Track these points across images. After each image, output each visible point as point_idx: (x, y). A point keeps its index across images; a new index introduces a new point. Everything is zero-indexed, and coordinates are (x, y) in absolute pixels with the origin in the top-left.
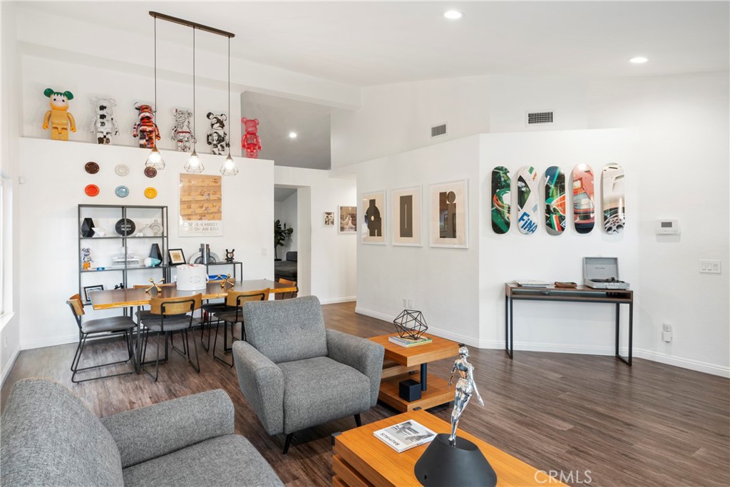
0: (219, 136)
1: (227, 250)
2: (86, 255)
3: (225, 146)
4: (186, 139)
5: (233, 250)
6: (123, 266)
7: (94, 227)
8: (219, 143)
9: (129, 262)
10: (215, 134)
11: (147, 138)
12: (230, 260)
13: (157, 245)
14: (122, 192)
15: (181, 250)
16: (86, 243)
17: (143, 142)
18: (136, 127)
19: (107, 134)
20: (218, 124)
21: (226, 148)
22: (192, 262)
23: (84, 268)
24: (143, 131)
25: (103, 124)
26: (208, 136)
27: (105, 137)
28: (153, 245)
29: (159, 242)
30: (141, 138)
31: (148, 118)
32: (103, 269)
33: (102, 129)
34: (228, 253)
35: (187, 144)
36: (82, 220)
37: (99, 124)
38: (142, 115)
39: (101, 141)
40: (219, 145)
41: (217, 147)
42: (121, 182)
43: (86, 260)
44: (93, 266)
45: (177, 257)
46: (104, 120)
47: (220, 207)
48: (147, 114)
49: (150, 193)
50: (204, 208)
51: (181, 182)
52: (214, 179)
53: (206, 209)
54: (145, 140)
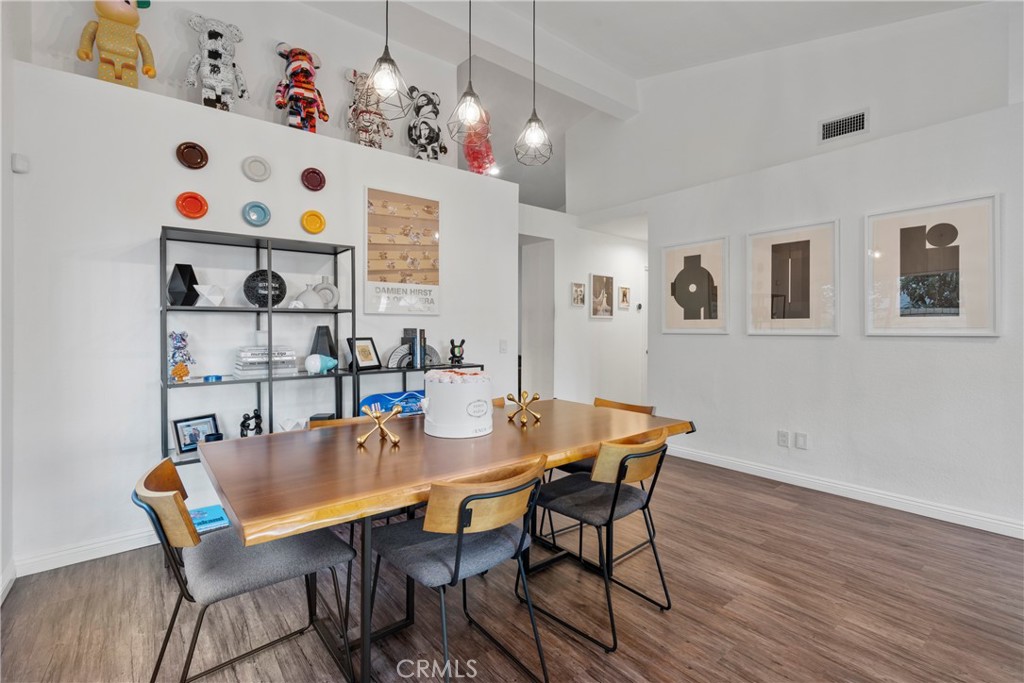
0: (431, 130)
1: (452, 342)
2: (179, 348)
3: (438, 149)
4: (375, 127)
5: (463, 342)
6: (262, 373)
7: (197, 283)
8: (429, 144)
9: (276, 362)
10: (424, 126)
11: (303, 114)
12: (457, 361)
13: (327, 328)
14: (258, 214)
15: (371, 339)
16: (179, 322)
17: (296, 120)
18: (281, 89)
19: (223, 93)
20: (430, 108)
21: (441, 155)
22: (393, 364)
23: (172, 375)
24: (295, 99)
25: (215, 69)
26: (410, 129)
27: (219, 98)
28: (319, 328)
29: (329, 322)
30: (291, 113)
31: (307, 74)
32: (219, 378)
33: (211, 80)
34: (453, 346)
35: (376, 138)
36: (170, 269)
37: (206, 69)
38: (295, 65)
39: (209, 102)
40: (429, 148)
41: (425, 150)
42: (253, 193)
43: (178, 359)
44: (195, 371)
45: (365, 353)
46: (218, 62)
47: (436, 260)
48: (305, 65)
49: (312, 220)
50: (409, 260)
51: (370, 204)
52: (428, 207)
53: (413, 263)
54: (299, 118)
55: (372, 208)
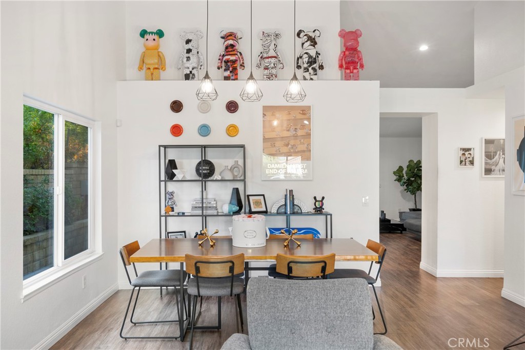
0: (310, 57)
1: (315, 198)
2: (170, 199)
3: (317, 68)
4: (272, 65)
5: (323, 198)
6: (199, 212)
7: (176, 168)
8: (309, 66)
9: (206, 207)
10: (306, 56)
11: (231, 69)
12: (319, 210)
13: (237, 190)
14: (205, 130)
15: (263, 195)
16: (171, 186)
17: (227, 73)
18: (221, 58)
19: (193, 69)
20: (309, 43)
21: (319, 71)
22: (274, 210)
24: (227, 62)
25: (188, 59)
26: (298, 59)
27: (191, 72)
28: (234, 189)
29: (240, 186)
30: (225, 70)
31: (232, 46)
32: (183, 213)
33: (188, 64)
34: (316, 201)
35: (274, 71)
37: (185, 59)
38: (226, 43)
39: (187, 77)
40: (310, 69)
41: (308, 71)
42: (202, 119)
43: (170, 204)
44: (176, 210)
45: (258, 203)
46: (190, 55)
47: (309, 144)
48: (231, 42)
49: (232, 130)
50: (290, 146)
51: (264, 115)
52: (303, 111)
53: (292, 148)
54: (229, 71)
55: (266, 117)
